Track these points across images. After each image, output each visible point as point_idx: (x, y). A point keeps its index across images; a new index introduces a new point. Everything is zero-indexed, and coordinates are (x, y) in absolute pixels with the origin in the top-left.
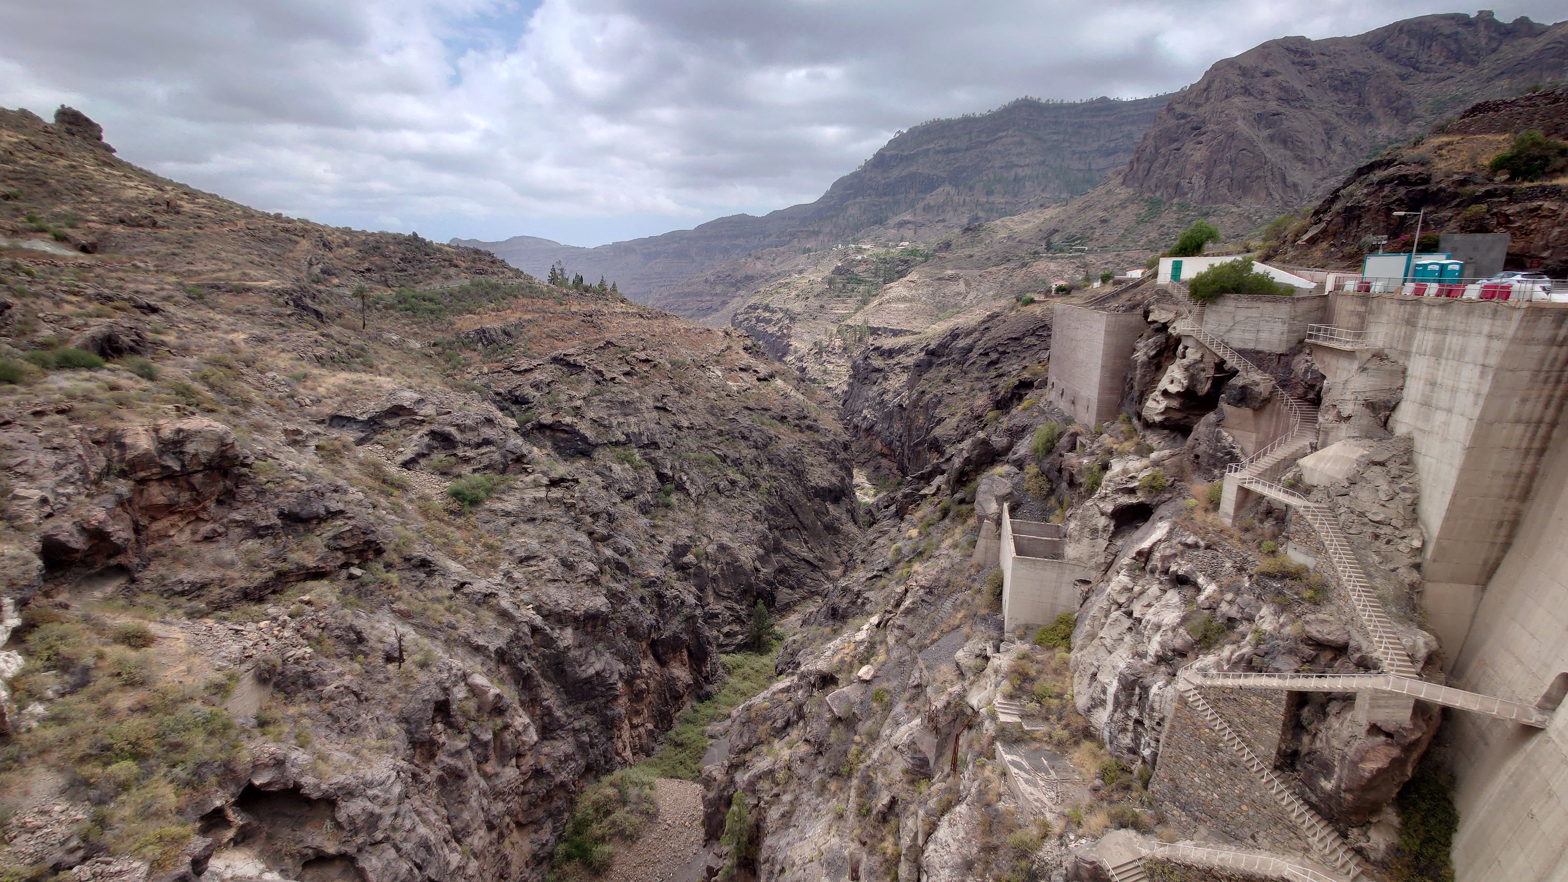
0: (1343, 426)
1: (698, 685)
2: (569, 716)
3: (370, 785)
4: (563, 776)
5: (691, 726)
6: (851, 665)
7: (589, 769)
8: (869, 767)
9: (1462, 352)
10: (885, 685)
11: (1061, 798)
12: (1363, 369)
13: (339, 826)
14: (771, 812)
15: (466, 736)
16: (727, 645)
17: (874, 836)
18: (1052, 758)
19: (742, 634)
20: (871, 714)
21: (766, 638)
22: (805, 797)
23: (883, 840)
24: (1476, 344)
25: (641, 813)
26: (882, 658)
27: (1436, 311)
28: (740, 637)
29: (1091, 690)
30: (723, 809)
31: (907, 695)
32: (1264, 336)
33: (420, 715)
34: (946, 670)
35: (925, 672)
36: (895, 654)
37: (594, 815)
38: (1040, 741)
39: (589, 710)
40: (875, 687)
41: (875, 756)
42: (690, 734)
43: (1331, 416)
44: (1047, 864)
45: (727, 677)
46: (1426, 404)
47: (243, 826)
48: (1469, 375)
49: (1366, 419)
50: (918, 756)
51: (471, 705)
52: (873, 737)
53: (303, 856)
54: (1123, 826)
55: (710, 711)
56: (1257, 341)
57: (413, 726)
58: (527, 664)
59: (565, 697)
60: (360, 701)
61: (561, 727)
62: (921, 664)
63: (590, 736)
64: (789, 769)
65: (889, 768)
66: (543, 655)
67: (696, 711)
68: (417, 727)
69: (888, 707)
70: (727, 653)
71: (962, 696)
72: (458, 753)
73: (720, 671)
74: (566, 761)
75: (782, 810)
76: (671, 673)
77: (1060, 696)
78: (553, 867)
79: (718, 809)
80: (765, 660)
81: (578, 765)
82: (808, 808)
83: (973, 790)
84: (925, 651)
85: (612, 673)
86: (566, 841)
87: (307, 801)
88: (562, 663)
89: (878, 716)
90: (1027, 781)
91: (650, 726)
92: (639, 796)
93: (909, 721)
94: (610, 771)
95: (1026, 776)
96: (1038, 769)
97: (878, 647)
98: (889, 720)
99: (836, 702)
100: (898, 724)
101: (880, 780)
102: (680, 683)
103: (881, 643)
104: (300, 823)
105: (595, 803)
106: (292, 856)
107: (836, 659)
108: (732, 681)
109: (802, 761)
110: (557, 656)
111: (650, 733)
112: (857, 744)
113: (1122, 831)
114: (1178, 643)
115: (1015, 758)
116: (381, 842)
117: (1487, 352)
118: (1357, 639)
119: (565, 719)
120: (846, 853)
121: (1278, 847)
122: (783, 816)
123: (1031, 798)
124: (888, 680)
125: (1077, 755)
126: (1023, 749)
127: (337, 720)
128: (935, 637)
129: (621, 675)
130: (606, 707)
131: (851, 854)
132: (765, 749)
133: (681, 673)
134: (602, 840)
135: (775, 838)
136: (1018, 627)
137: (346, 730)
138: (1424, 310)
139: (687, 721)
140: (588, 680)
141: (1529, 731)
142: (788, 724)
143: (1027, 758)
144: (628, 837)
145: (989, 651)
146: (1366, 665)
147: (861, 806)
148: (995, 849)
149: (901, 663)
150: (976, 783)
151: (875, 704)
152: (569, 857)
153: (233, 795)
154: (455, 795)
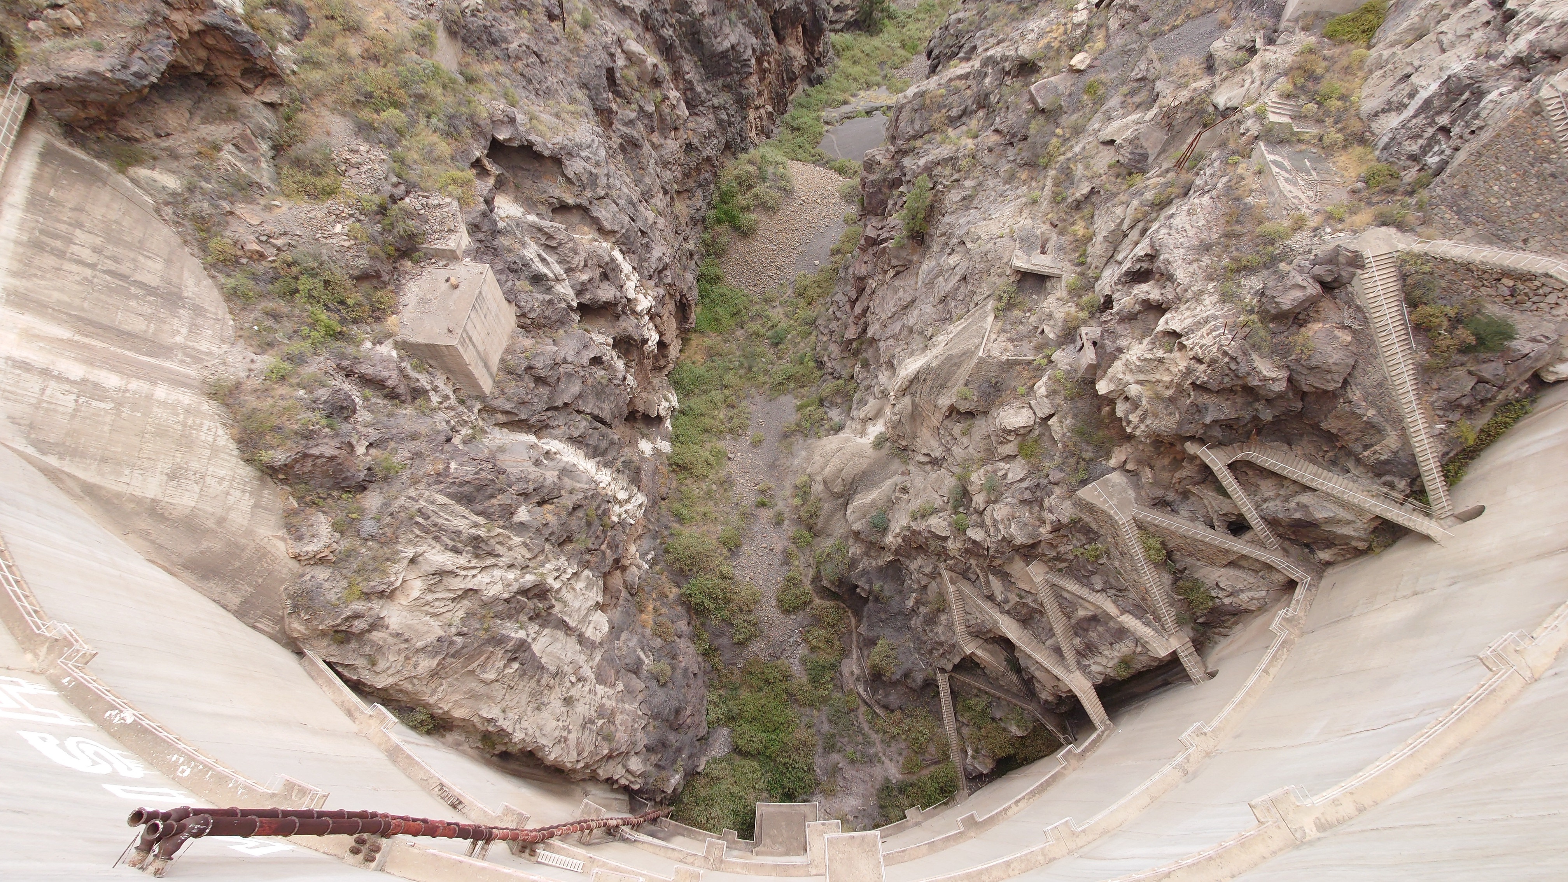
1: (809, 68)
2: (708, 93)
3: (580, 146)
4: (707, 152)
5: (805, 110)
6: (1058, 51)
7: (728, 146)
8: (1069, 159)
10: (1103, 76)
11: (1320, 197)
13: (569, 180)
14: (951, 195)
15: (634, 106)
16: (836, 22)
17: (1065, 220)
18: (1316, 160)
19: (853, 9)
20: (1078, 106)
21: (877, 15)
22: (991, 183)
23: (1073, 224)
25: (779, 188)
26: (1100, 45)
28: (850, 12)
29: (1391, 94)
30: (885, 190)
31: (1125, 89)
33: (596, 82)
34: (1190, 62)
35: (1157, 64)
36: (1118, 42)
37: (738, 187)
38: (1308, 143)
39: (727, 87)
40: (1090, 78)
41: (1077, 149)
42: (806, 119)
44: (1292, 250)
45: (836, 60)
47: (499, 176)
50: (1139, 151)
51: (632, 74)
52: (1078, 131)
53: (551, 204)
54: (1384, 224)
55: (824, 97)
57: (593, 92)
58: (667, 32)
59: (703, 72)
60: (542, 62)
61: (702, 103)
62: (1151, 53)
63: (727, 114)
64: (973, 158)
65: (1092, 162)
66: (679, 21)
67: (808, 95)
68: (597, 94)
69: (1100, 101)
70: (836, 31)
71: (1208, 92)
72: (630, 123)
73: (831, 52)
74: (709, 137)
75: (963, 194)
76: (788, 52)
77: (1343, 98)
78: (706, 228)
79: (880, 189)
80: (876, 41)
81: (719, 142)
82: (993, 193)
83: (1220, 185)
84: (1160, 40)
85: (746, 47)
86: (715, 208)
87: (538, 156)
88: (698, 33)
89: (1087, 110)
90: (1287, 180)
91: (770, 108)
92: (774, 174)
93: (1124, 116)
94: (745, 150)
95: (1287, 175)
96: (1299, 169)
97: (1095, 31)
98: (1099, 114)
99: (1042, 93)
100: (1110, 119)
101: (1079, 170)
102: (796, 64)
103: (1100, 26)
104: (537, 177)
105: (737, 177)
106: (542, 203)
107: (1042, 43)
108: (841, 63)
109: (990, 150)
110: (693, 24)
111: (770, 115)
112: (1058, 136)
113: (1384, 228)
114: (1557, 44)
115: (1278, 158)
116: (603, 198)
119: (704, 95)
120: (1038, 232)
122: (964, 199)
123: (1289, 195)
124: (1106, 71)
125: (1343, 158)
126: (1286, 150)
127: (530, 81)
128: (1178, 22)
129: (754, 50)
130: (740, 85)
131: (1042, 233)
132: (938, 137)
133: (797, 52)
134: (746, 209)
135: (953, 217)
136: (1306, 14)
137: (540, 93)
139: (801, 105)
140: (724, 54)
142: (965, 113)
143: (1290, 159)
144: (768, 208)
145: (1259, 44)
147: (1055, 195)
148: (1239, 236)
149: (1125, 52)
150: (1224, 180)
151: (1085, 97)
152: (719, 221)
153: (485, 148)
154: (635, 161)
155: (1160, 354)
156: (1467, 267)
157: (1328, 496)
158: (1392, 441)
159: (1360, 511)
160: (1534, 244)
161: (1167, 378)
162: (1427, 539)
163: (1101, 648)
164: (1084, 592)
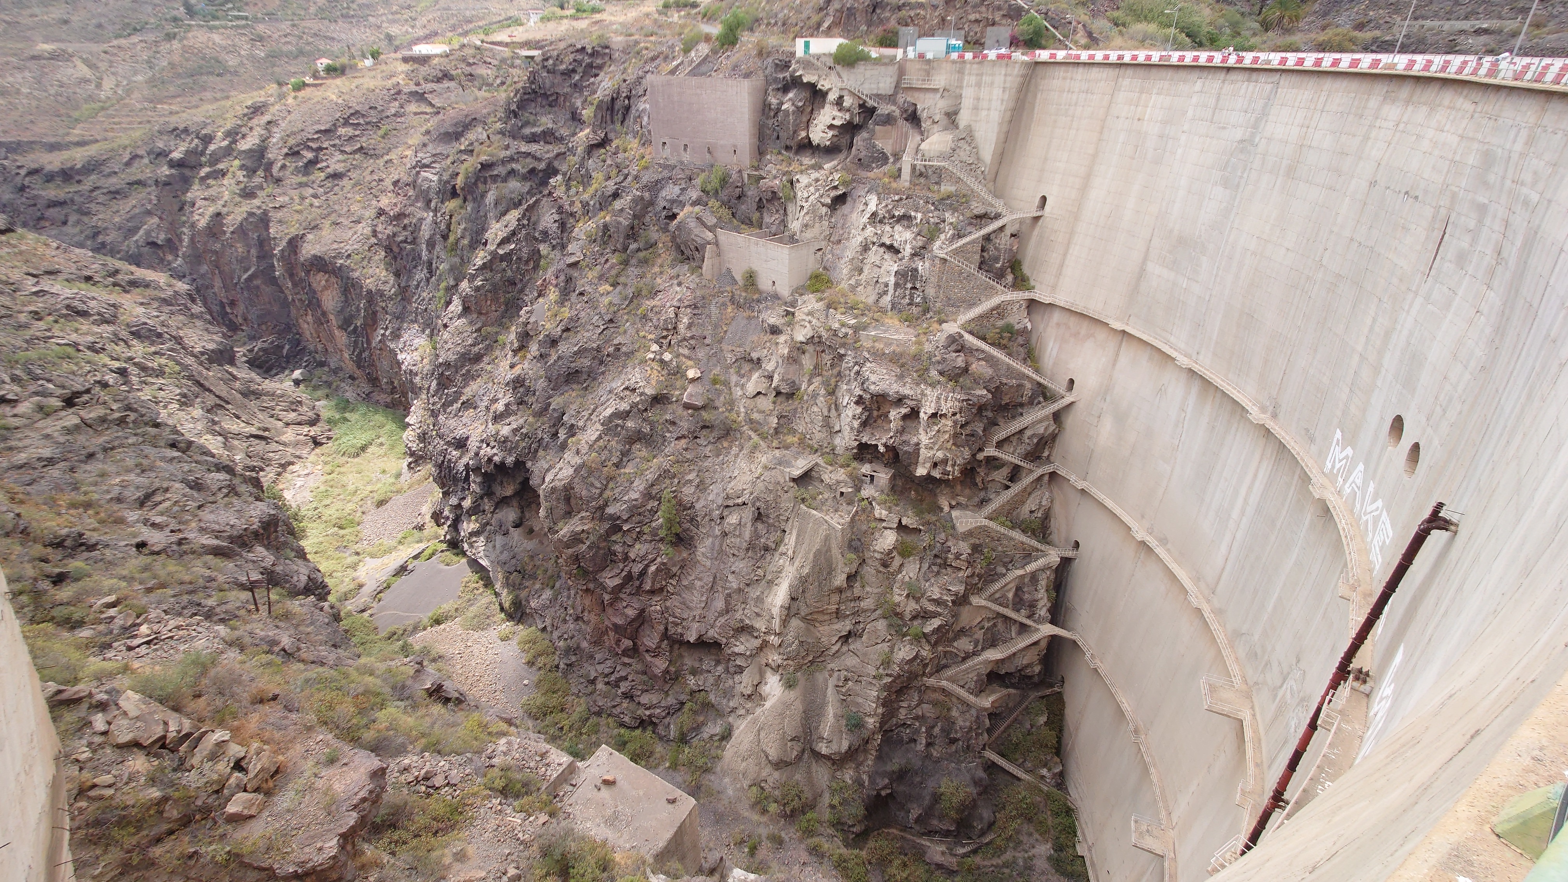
0: (935, 126)
8: (745, 416)
9: (992, 83)
10: (714, 372)
12: (942, 97)
17: (781, 442)
18: (883, 326)
23: (787, 439)
24: (999, 79)
27: (975, 66)
29: (876, 291)
31: (733, 370)
32: (881, 85)
34: (758, 337)
35: (739, 349)
38: (873, 322)
40: (708, 377)
43: (929, 122)
44: (931, 351)
46: (976, 108)
48: (997, 93)
49: (945, 121)
52: (730, 404)
56: (878, 89)
62: (728, 347)
65: (760, 409)
69: (726, 383)
71: (792, 339)
75: (694, 484)
77: (858, 303)
84: (725, 340)
89: (725, 391)
93: (749, 380)
96: (885, 331)
97: (677, 359)
98: (734, 388)
100: (743, 386)
101: (758, 416)
107: (653, 382)
112: (724, 412)
113: (944, 324)
114: (920, 244)
115: (874, 333)
117: (1005, 82)
118: (990, 209)
120: (778, 455)
121: (989, 297)
124: (713, 369)
125: (887, 320)
126: (871, 329)
128: (725, 329)
131: (780, 455)
135: (702, 501)
136: (792, 292)
138: (968, 66)
141: (1037, 219)
142: (623, 455)
143: (877, 330)
145: (789, 310)
146: (997, 216)
147: (760, 435)
148: (905, 364)
149: (712, 356)
151: (718, 386)
155: (936, 428)
156: (981, 317)
157: (1034, 424)
158: (1028, 385)
159: (1046, 418)
160: (983, 299)
161: (947, 436)
162: (1072, 403)
163: (1036, 597)
164: (1003, 582)
